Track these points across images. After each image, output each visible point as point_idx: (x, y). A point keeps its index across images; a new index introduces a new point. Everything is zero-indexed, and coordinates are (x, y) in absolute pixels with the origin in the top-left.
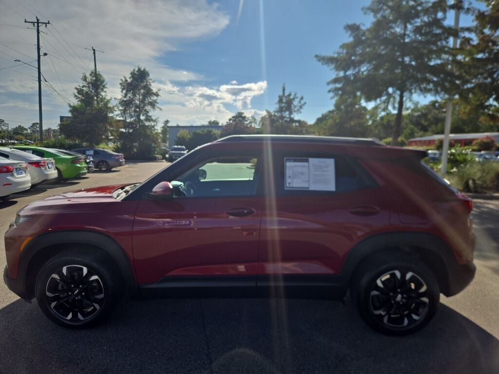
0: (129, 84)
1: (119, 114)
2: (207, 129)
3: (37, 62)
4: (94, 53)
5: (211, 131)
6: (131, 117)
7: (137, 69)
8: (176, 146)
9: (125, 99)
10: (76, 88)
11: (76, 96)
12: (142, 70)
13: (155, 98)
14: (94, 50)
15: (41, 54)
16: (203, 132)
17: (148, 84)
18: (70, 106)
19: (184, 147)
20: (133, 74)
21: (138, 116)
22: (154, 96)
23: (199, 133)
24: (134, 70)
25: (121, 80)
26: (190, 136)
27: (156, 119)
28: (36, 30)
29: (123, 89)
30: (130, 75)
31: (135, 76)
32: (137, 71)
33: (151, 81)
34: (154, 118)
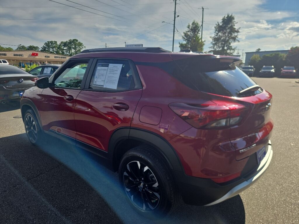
0: (221, 27)
1: (211, 47)
2: (275, 53)
3: (174, 21)
4: (203, 10)
5: (278, 54)
6: (219, 47)
7: (226, 16)
8: (249, 66)
9: (216, 37)
10: (184, 33)
11: (183, 37)
12: (230, 15)
13: (236, 34)
14: (203, 9)
15: (176, 16)
16: (271, 55)
17: (233, 25)
18: (180, 44)
19: (253, 66)
20: (224, 20)
21: (223, 47)
22: (235, 33)
23: (268, 57)
24: (225, 17)
25: (216, 24)
26: (261, 58)
27: (235, 48)
28: (175, 3)
29: (216, 30)
30: (222, 21)
31: (225, 21)
32: (227, 17)
33: (235, 23)
34: (233, 48)
